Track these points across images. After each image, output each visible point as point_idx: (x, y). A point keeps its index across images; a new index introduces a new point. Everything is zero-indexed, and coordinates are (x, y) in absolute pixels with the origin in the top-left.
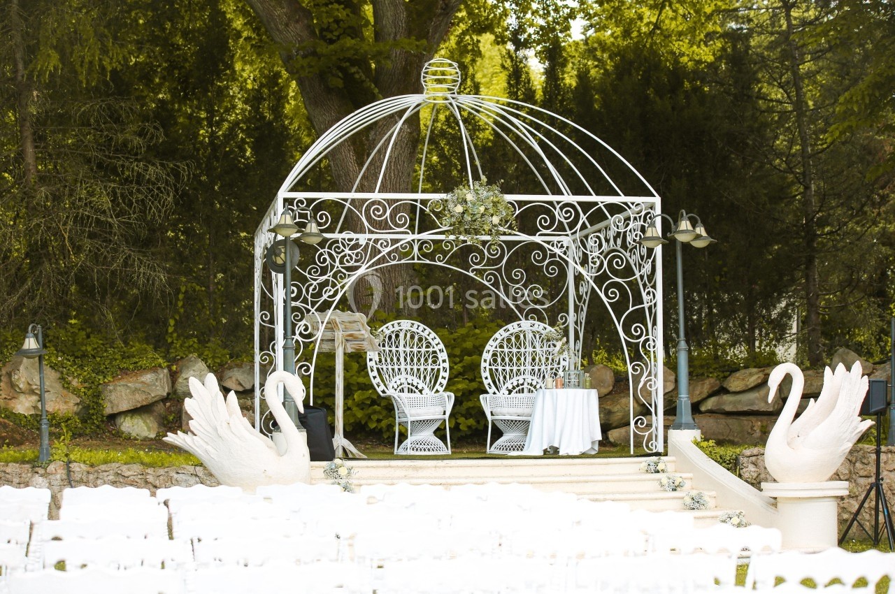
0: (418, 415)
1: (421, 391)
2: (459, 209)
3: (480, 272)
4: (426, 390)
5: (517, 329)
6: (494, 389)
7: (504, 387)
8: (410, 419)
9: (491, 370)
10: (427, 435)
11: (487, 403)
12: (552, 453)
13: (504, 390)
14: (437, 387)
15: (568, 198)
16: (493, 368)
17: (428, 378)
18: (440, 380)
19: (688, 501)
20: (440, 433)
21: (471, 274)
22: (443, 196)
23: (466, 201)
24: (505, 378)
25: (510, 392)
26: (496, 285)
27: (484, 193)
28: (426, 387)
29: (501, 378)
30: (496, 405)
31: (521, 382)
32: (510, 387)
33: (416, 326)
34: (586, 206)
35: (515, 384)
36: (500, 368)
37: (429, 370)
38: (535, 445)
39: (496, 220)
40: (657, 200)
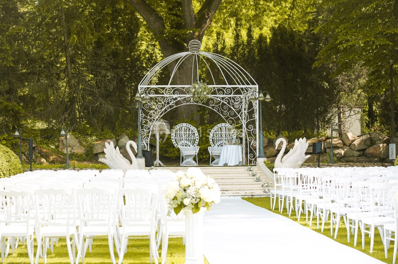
0: (187, 153)
1: (189, 146)
2: (194, 90)
3: (213, 107)
4: (191, 145)
5: (221, 126)
6: (213, 145)
7: (217, 145)
8: (184, 155)
9: (212, 139)
10: (190, 160)
11: (210, 149)
12: (226, 165)
13: (216, 145)
14: (195, 144)
15: (228, 86)
16: (213, 138)
17: (192, 142)
18: (196, 142)
19: (256, 179)
20: (194, 159)
21: (210, 108)
22: (189, 86)
23: (195, 88)
24: (217, 141)
25: (218, 146)
26: (218, 111)
27: (201, 85)
28: (191, 144)
29: (216, 142)
30: (213, 150)
31: (222, 143)
32: (218, 145)
33: (188, 125)
34: (234, 88)
35: (220, 143)
36: (215, 138)
37: (192, 139)
38: (221, 162)
39: (205, 93)
40: (257, 86)
